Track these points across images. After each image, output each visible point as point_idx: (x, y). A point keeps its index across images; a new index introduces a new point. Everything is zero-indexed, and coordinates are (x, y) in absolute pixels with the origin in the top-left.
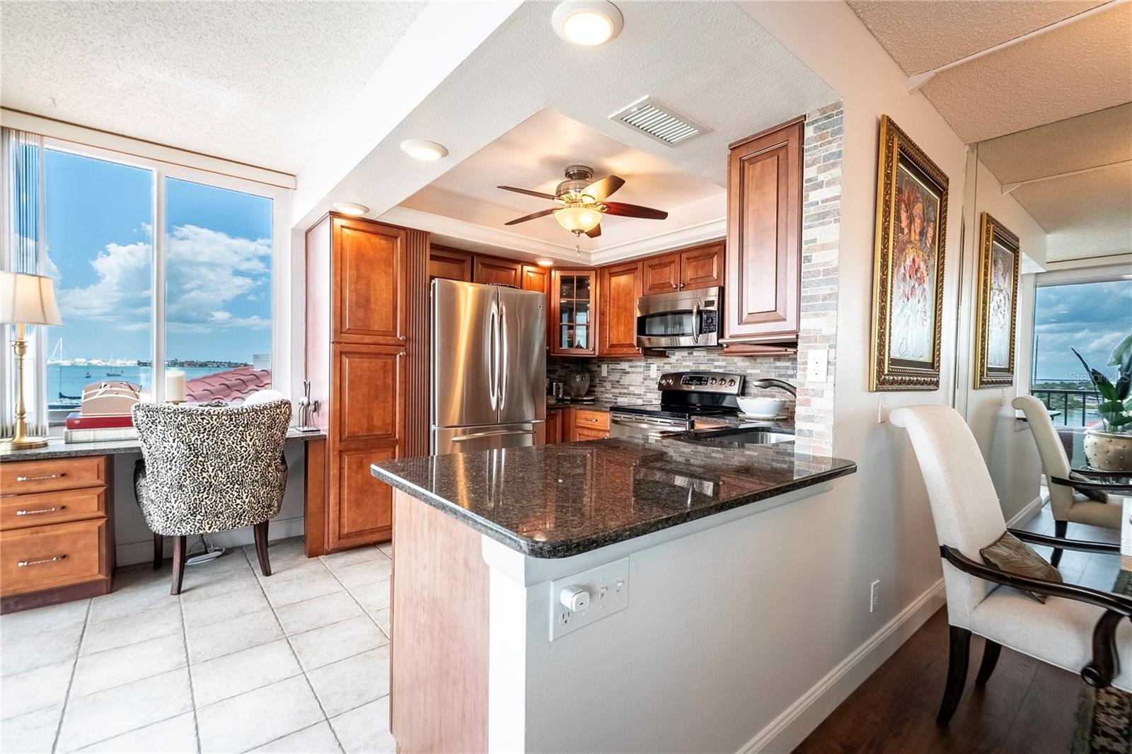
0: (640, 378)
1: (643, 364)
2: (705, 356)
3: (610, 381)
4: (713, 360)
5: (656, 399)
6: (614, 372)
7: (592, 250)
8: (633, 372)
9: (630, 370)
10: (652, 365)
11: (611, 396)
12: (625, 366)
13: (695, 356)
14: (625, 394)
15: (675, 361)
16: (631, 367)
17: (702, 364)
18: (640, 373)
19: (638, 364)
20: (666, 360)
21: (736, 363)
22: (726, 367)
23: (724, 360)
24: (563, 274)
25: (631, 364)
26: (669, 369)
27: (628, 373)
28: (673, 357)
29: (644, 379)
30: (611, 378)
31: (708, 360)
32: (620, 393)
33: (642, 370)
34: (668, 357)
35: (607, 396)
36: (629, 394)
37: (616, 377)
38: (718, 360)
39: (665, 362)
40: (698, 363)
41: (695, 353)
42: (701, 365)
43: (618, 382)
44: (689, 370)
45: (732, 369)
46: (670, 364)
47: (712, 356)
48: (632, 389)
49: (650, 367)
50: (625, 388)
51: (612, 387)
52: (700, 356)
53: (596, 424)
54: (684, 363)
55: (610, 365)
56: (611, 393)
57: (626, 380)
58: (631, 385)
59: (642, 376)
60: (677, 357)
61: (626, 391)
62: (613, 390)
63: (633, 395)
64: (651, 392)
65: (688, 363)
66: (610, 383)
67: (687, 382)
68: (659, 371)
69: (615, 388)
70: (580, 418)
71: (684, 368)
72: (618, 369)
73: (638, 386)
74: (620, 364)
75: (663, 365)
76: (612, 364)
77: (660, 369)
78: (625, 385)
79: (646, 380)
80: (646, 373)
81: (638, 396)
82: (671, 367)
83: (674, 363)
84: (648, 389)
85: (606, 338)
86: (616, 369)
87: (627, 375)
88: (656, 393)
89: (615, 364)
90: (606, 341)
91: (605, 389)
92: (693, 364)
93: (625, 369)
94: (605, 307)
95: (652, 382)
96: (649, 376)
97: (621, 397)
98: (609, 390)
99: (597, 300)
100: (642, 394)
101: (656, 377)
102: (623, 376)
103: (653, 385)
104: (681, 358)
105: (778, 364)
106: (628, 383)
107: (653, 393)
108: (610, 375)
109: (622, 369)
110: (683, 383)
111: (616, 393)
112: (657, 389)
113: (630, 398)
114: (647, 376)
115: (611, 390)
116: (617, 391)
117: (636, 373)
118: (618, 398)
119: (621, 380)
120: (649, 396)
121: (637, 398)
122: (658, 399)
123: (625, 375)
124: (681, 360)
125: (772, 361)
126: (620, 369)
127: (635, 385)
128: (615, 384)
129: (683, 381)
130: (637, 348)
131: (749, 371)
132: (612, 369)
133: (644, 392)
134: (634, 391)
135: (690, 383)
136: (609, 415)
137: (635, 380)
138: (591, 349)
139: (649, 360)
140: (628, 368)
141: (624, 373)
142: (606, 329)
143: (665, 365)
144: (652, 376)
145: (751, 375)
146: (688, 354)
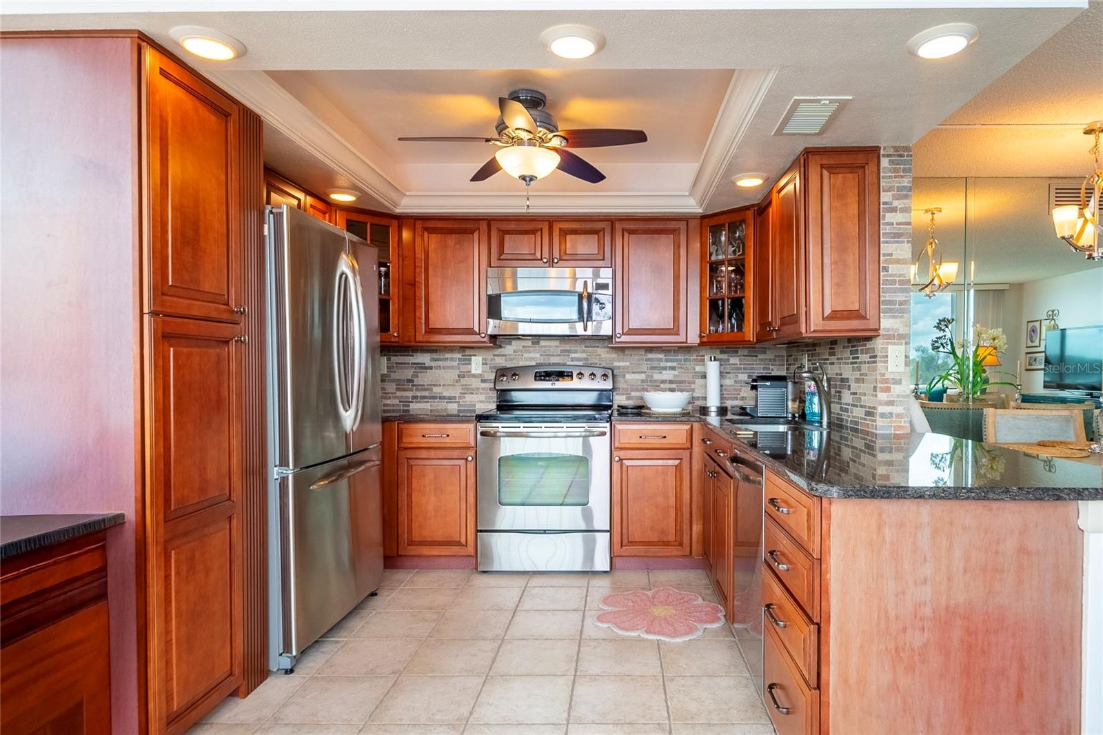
0: (451, 375)
1: (459, 356)
2: (557, 347)
3: (393, 381)
4: (569, 351)
5: (481, 402)
6: (401, 368)
8: (439, 368)
9: (433, 364)
10: (472, 357)
11: (396, 402)
12: (424, 358)
13: (542, 347)
14: (424, 397)
15: (512, 352)
16: (435, 360)
17: (553, 355)
18: (452, 368)
19: (448, 356)
20: (498, 351)
21: (600, 355)
22: (587, 359)
23: (583, 352)
24: (349, 218)
25: (435, 356)
26: (501, 362)
27: (431, 368)
28: (508, 347)
29: (459, 376)
30: (393, 376)
31: (561, 351)
32: (415, 397)
33: (455, 364)
34: (501, 347)
35: (388, 402)
36: (434, 398)
37: (408, 374)
38: (576, 352)
39: (496, 353)
40: (547, 355)
41: (543, 343)
42: (552, 358)
43: (411, 381)
44: (534, 364)
45: (596, 361)
46: (505, 355)
47: (567, 347)
48: (436, 390)
49: (470, 360)
50: (425, 390)
51: (398, 389)
52: (550, 347)
53: (448, 439)
54: (526, 355)
55: (392, 358)
56: (396, 397)
57: (425, 378)
58: (435, 385)
59: (457, 372)
60: (515, 348)
61: (426, 393)
62: (398, 394)
63: (440, 398)
64: (472, 393)
65: (531, 355)
66: (395, 384)
67: (543, 378)
68: (488, 366)
69: (404, 390)
70: (411, 436)
71: (527, 361)
72: (409, 364)
73: (449, 385)
74: (413, 356)
75: (492, 357)
76: (397, 356)
77: (488, 362)
78: (424, 385)
79: (464, 377)
80: (464, 368)
81: (450, 399)
82: (506, 360)
83: (510, 355)
84: (468, 390)
85: (421, 319)
86: (405, 363)
87: (428, 371)
88: (481, 393)
89: (404, 356)
90: (421, 323)
91: (386, 393)
92: (541, 355)
93: (424, 364)
94: (416, 275)
95: (474, 379)
96: (470, 372)
97: (417, 402)
98: (392, 393)
99: (401, 263)
100: (455, 397)
101: (480, 372)
102: (421, 372)
103: (476, 383)
104: (521, 348)
105: (650, 356)
106: (430, 383)
107: (476, 394)
108: (395, 372)
109: (418, 364)
110: (535, 380)
111: (408, 397)
112: (483, 389)
113: (434, 402)
114: (464, 372)
115: (395, 393)
116: (410, 394)
117: (444, 368)
118: (411, 404)
119: (415, 379)
120: (469, 398)
121: (447, 402)
122: (487, 402)
123: (424, 372)
124: (522, 351)
125: (643, 352)
126: (412, 363)
127: (444, 385)
128: (403, 385)
129: (536, 376)
130: (483, 335)
131: (616, 364)
132: (396, 363)
133: (460, 393)
134: (442, 393)
135: (548, 378)
136: (471, 426)
137: (443, 377)
138: (395, 335)
139: (467, 350)
140: (429, 361)
141: (421, 368)
142: (421, 307)
143: (496, 358)
144: (473, 372)
145: (619, 368)
146: (533, 343)
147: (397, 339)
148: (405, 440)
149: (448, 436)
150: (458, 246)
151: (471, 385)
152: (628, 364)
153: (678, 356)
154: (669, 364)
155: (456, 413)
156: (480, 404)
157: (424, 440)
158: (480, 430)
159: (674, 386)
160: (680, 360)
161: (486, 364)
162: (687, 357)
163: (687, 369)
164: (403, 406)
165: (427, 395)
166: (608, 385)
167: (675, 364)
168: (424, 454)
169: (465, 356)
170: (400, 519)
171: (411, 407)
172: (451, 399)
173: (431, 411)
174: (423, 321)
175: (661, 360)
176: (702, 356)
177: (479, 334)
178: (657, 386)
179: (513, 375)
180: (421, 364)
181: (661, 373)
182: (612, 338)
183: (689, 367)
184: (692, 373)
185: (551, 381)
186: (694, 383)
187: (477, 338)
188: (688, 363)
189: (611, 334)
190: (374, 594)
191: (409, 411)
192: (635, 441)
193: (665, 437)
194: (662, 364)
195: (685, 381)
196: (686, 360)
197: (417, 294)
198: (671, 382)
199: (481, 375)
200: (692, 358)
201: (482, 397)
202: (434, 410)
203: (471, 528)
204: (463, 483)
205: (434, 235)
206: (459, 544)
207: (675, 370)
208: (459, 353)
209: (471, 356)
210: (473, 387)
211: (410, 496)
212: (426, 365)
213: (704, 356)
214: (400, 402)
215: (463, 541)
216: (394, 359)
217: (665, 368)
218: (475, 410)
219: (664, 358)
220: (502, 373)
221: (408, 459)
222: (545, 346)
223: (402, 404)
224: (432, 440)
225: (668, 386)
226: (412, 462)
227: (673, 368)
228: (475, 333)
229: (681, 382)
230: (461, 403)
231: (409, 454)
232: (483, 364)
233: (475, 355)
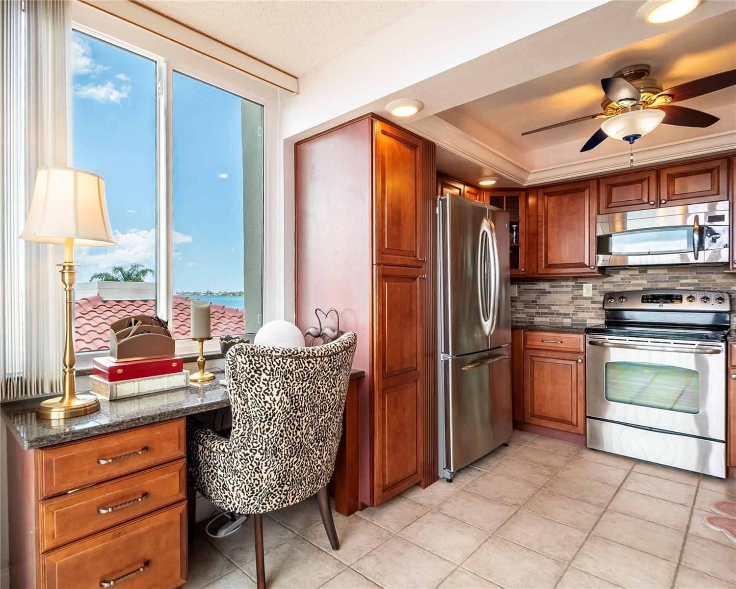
0: (567, 298)
1: (573, 283)
3: (522, 301)
4: (678, 278)
5: (591, 318)
6: (528, 293)
7: (532, 170)
8: (554, 292)
9: (551, 290)
10: (584, 284)
11: (524, 316)
12: (546, 286)
13: (649, 274)
14: (545, 313)
15: (620, 280)
16: (554, 287)
17: (661, 282)
18: (567, 292)
19: (563, 283)
20: (608, 279)
21: (714, 281)
22: (699, 284)
23: (695, 278)
25: (553, 284)
26: (609, 287)
27: (550, 293)
28: (616, 276)
29: (572, 298)
30: (522, 298)
31: (670, 278)
32: (538, 313)
33: (570, 289)
34: (609, 276)
35: (519, 316)
36: (550, 314)
37: (533, 296)
38: (687, 278)
39: (605, 281)
40: (655, 281)
41: (650, 272)
42: (659, 283)
43: (534, 302)
44: (641, 289)
45: (708, 286)
46: (614, 282)
47: (677, 274)
48: (553, 308)
49: (582, 286)
50: (546, 308)
51: (525, 307)
52: (658, 274)
54: (633, 282)
55: (521, 286)
56: (524, 313)
57: (545, 300)
58: (553, 305)
59: (571, 295)
60: (623, 276)
61: (546, 311)
62: (526, 310)
63: (557, 314)
64: (583, 312)
65: (639, 282)
66: (523, 304)
67: (650, 300)
68: (598, 291)
69: (530, 308)
70: (532, 340)
71: (634, 286)
72: (533, 290)
73: (565, 305)
74: (537, 284)
75: (602, 284)
76: (525, 284)
77: (598, 288)
78: (544, 305)
79: (576, 299)
80: (576, 293)
81: (564, 315)
82: (614, 286)
83: (618, 282)
84: (580, 309)
85: (542, 258)
86: (531, 289)
87: (548, 295)
88: (591, 312)
89: (529, 284)
90: (542, 261)
91: (516, 310)
92: (648, 282)
93: (545, 290)
94: (539, 227)
95: (585, 301)
96: (582, 295)
97: (539, 317)
98: (521, 310)
99: (527, 220)
100: (570, 314)
101: (591, 296)
102: (542, 296)
103: (587, 304)
104: (628, 276)
106: (549, 303)
107: (587, 312)
108: (523, 295)
109: (540, 289)
110: (642, 302)
111: (533, 313)
112: (593, 308)
113: (552, 317)
114: (577, 295)
115: (524, 310)
116: (534, 311)
117: (560, 292)
118: (535, 318)
119: (538, 300)
120: (581, 315)
121: (563, 318)
122: (596, 319)
123: (544, 296)
124: (629, 279)
126: (536, 289)
127: (560, 305)
128: (529, 304)
129: (643, 299)
130: (593, 267)
132: (524, 289)
133: (573, 311)
134: (559, 311)
135: (655, 301)
136: (581, 337)
137: (559, 299)
138: (523, 270)
139: (579, 279)
140: (548, 288)
141: (542, 292)
142: (542, 250)
143: (605, 284)
144: (585, 295)
146: (640, 272)
147: (524, 273)
148: (529, 343)
149: (562, 342)
150: (571, 202)
151: (583, 305)
155: (569, 325)
156: (590, 320)
157: (543, 344)
158: (588, 339)
161: (596, 289)
164: (529, 319)
165: (547, 312)
166: (724, 307)
168: (543, 354)
169: (578, 283)
170: (525, 397)
171: (534, 320)
172: (566, 315)
173: (550, 323)
174: (544, 260)
177: (589, 267)
179: (620, 298)
180: (543, 290)
182: (729, 265)
185: (659, 303)
187: (588, 270)
189: (728, 261)
190: (506, 445)
191: (533, 322)
197: (539, 241)
199: (591, 298)
201: (593, 315)
202: (553, 323)
203: (581, 413)
204: (574, 378)
205: (552, 198)
206: (571, 423)
208: (572, 281)
209: (582, 283)
210: (584, 306)
211: (532, 382)
212: (546, 291)
214: (527, 316)
215: (574, 421)
216: (523, 287)
218: (586, 324)
220: (609, 296)
221: (531, 356)
222: (652, 274)
223: (528, 317)
224: (549, 344)
226: (534, 359)
228: (585, 266)
230: (574, 318)
231: (532, 353)
232: (593, 289)
233: (586, 283)
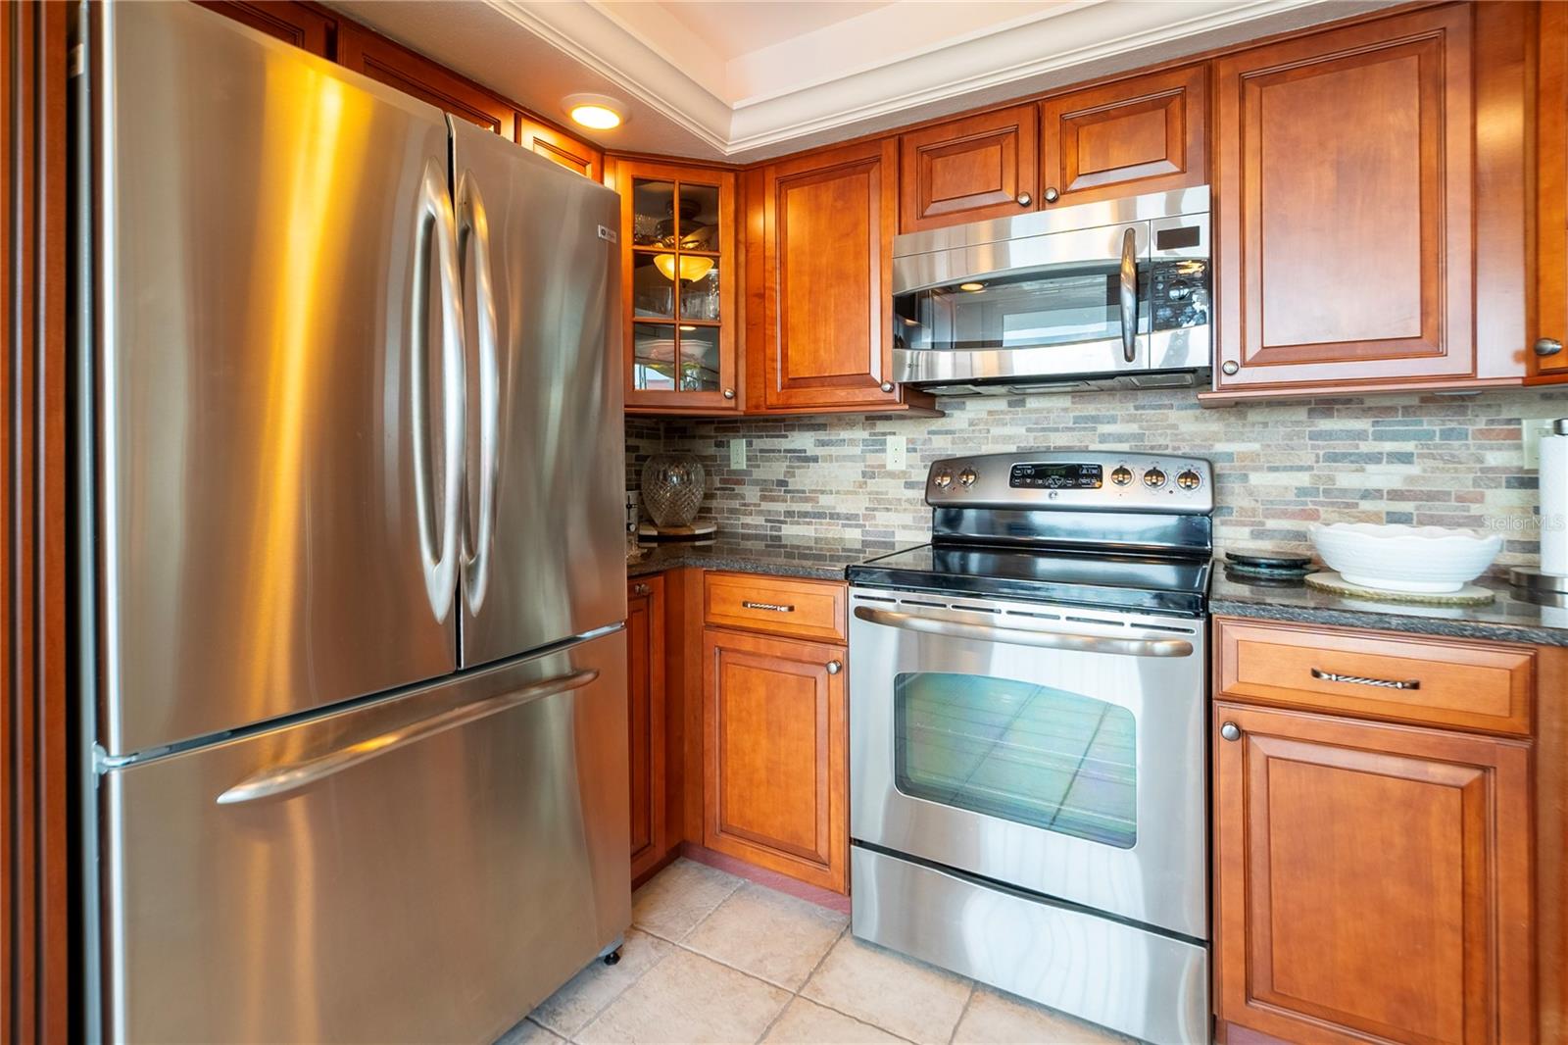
0: (852, 473)
1: (864, 434)
2: (1065, 410)
3: (756, 482)
4: (1095, 419)
5: (905, 527)
6: (768, 460)
7: (741, 98)
8: (830, 458)
9: (820, 451)
10: (888, 438)
11: (760, 520)
12: (804, 442)
13: (1031, 411)
14: (805, 514)
15: (965, 425)
16: (823, 443)
17: (1057, 430)
18: (852, 458)
19: (845, 434)
20: (938, 424)
21: (1174, 427)
22: (1140, 437)
23: (1131, 419)
24: (639, 174)
25: (822, 435)
26: (946, 447)
27: (815, 459)
28: (957, 413)
29: (864, 474)
30: (757, 474)
31: (1077, 420)
32: (789, 514)
33: (857, 450)
34: (943, 414)
35: (748, 520)
36: (820, 515)
37: (777, 470)
38: (1113, 420)
39: (933, 428)
40: (1044, 430)
41: (1033, 403)
42: (1052, 435)
43: (782, 483)
44: (1013, 449)
45: (1162, 441)
46: (954, 432)
47: (1090, 409)
48: (825, 501)
49: (884, 443)
50: (807, 500)
51: (763, 498)
52: (1049, 411)
53: (791, 618)
54: (996, 431)
55: (755, 442)
56: (760, 513)
57: (805, 478)
58: (823, 492)
59: (860, 467)
60: (972, 415)
61: (807, 507)
62: (765, 506)
63: (832, 516)
64: (888, 510)
65: (1008, 431)
66: (758, 488)
67: (1028, 481)
68: (919, 454)
69: (773, 499)
70: (724, 601)
71: (998, 443)
72: (780, 451)
73: (848, 493)
74: (786, 437)
75: (927, 436)
76: (761, 437)
77: (918, 448)
78: (803, 492)
79: (873, 477)
80: (873, 459)
81: (847, 519)
82: (953, 443)
83: (962, 431)
84: (881, 504)
85: (774, 360)
86: (773, 451)
87: (811, 464)
88: (905, 510)
89: (772, 437)
90: (775, 369)
91: (744, 505)
92: (1029, 430)
93: (805, 451)
94: (767, 275)
95: (891, 482)
96: (884, 466)
97: (792, 523)
98: (755, 505)
99: (742, 258)
100: (858, 515)
101: (904, 468)
102: (798, 467)
103: (894, 489)
104: (984, 415)
105: (1325, 424)
106: (813, 488)
107: (896, 510)
108: (758, 466)
109: (794, 451)
110: (1012, 485)
111: (778, 513)
112: (908, 501)
113: (821, 524)
114: (873, 467)
115: (759, 505)
116: (781, 507)
117: (838, 459)
118: (783, 526)
119: (790, 480)
120: (883, 519)
121: (844, 526)
122: (916, 528)
123: (803, 467)
124: (986, 423)
125: (1301, 414)
126: (787, 451)
127: (838, 492)
128: (771, 491)
129: (1013, 477)
130: (888, 387)
131: (1221, 447)
132: (762, 451)
133: (866, 508)
134: (834, 508)
135: (1040, 482)
136: (838, 591)
137: (836, 477)
138: (727, 394)
139: (878, 423)
140: (812, 445)
141: (799, 459)
142: (774, 337)
143: (933, 437)
144: (890, 467)
145: (1230, 457)
146: (1010, 404)
147: (732, 403)
148: (715, 608)
149: (791, 609)
150: (839, 204)
151: (887, 493)
152: (1256, 446)
153: (1421, 423)
154: (1389, 446)
155: (859, 546)
156: (903, 531)
157: (748, 612)
158: (854, 603)
159: (1407, 507)
160: (1430, 435)
161: (915, 450)
162: (1453, 425)
163: (1454, 459)
164: (772, 528)
165: (809, 509)
166: (1199, 499)
167: (1409, 446)
168: (747, 643)
169: (875, 434)
170: (708, 772)
171: (783, 532)
172: (850, 518)
173: (817, 540)
174: (779, 365)
175: (1361, 435)
176: (1509, 421)
177: (880, 386)
178: (1348, 505)
179: (963, 474)
180: (800, 451)
181: (1363, 470)
182: (1210, 376)
183: (1463, 454)
184: (1470, 470)
185: (1049, 487)
186: (1480, 499)
187: (876, 394)
188: (1456, 443)
189: (1207, 364)
190: (613, 959)
191: (779, 538)
192: (1294, 682)
193: (1415, 686)
194: (1365, 447)
195: (1449, 493)
196: (1447, 435)
197: (768, 312)
198: (1395, 495)
199: (904, 473)
200: (1471, 428)
201: (908, 519)
202: (821, 539)
203: (839, 827)
204: (822, 718)
205: (795, 190)
206: (814, 857)
207: (1410, 462)
208: (864, 430)
209: (884, 434)
210: (890, 496)
211: (722, 726)
212: (808, 454)
213: (1518, 421)
214: (767, 521)
215: (823, 851)
216: (758, 444)
217: (1375, 458)
218: (894, 544)
219: (1371, 430)
220: (943, 467)
221: (721, 649)
222: (1036, 411)
223: (769, 524)
224: (762, 615)
225: (1384, 506)
226: (729, 658)
227: (1405, 458)
228: (872, 384)
229: (1431, 496)
230: (867, 528)
232: (908, 450)
233: (894, 434)
